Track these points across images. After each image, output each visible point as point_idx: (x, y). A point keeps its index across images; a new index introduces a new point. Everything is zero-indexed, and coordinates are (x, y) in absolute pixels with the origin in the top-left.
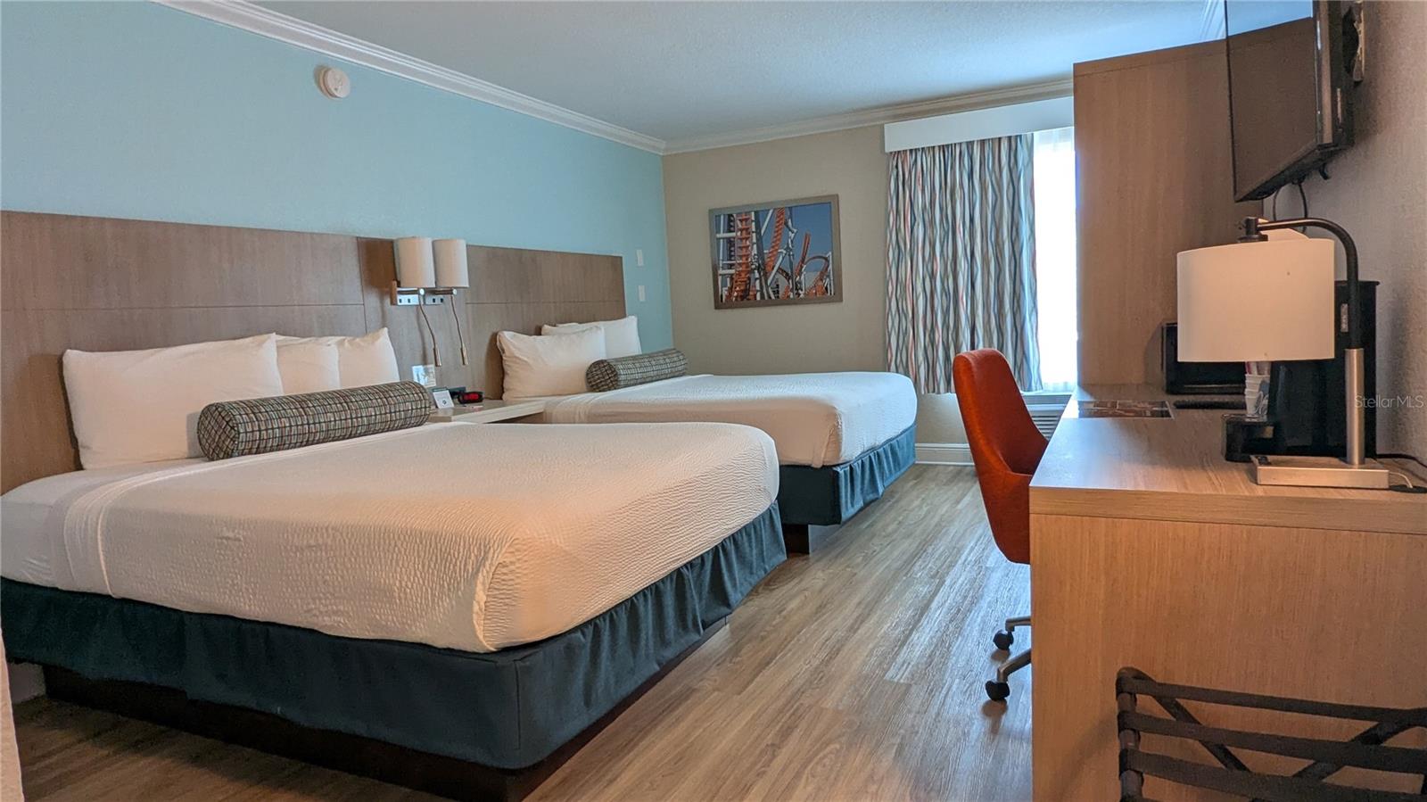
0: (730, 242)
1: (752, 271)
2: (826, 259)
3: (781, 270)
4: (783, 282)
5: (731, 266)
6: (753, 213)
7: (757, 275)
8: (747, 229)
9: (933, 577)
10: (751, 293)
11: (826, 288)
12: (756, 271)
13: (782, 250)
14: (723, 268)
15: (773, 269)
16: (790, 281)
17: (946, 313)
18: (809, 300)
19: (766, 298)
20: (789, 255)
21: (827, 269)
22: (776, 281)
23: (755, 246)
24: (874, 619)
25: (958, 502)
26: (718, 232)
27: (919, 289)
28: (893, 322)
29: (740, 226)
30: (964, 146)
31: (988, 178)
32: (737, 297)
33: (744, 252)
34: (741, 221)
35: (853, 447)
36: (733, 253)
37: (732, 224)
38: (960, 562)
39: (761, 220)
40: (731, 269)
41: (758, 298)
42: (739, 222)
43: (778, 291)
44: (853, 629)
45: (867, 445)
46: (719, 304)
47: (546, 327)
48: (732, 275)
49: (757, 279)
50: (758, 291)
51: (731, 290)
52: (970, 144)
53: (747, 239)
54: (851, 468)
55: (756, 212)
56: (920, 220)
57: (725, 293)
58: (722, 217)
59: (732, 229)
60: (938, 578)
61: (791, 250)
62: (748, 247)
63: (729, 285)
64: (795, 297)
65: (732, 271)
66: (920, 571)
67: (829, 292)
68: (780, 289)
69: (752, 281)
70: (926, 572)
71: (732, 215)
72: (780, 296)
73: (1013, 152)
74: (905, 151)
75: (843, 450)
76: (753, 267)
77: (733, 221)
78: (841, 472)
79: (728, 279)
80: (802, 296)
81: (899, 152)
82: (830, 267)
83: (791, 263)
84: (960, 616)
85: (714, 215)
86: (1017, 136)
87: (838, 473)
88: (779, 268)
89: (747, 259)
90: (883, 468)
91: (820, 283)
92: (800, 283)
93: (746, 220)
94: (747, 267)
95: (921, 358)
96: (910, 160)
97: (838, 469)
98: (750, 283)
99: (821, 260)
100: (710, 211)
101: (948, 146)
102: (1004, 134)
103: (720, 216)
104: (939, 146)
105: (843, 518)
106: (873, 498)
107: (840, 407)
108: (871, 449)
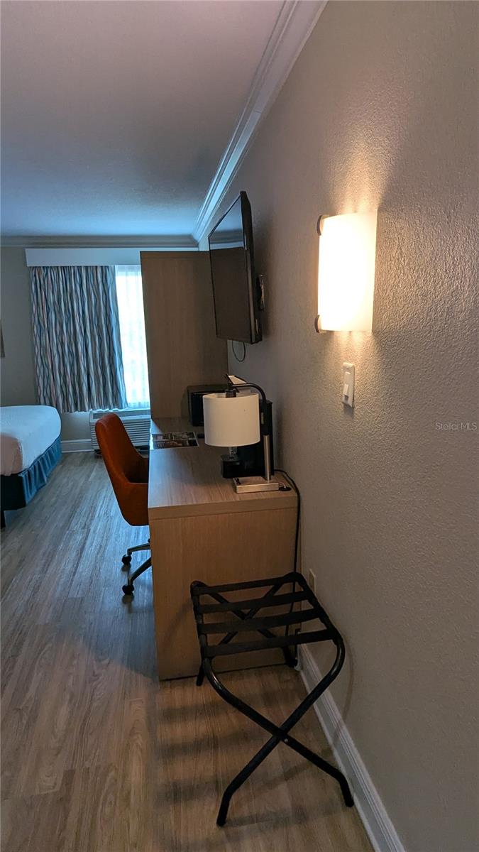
9: (84, 528)
17: (72, 366)
24: (55, 561)
25: (89, 477)
27: (55, 352)
28: (40, 371)
30: (76, 268)
31: (91, 288)
35: (28, 460)
38: (96, 516)
44: (44, 571)
45: (36, 456)
52: (80, 268)
54: (29, 472)
56: (52, 310)
60: (86, 528)
66: (76, 525)
70: (79, 525)
73: (104, 276)
74: (40, 267)
75: (23, 463)
78: (23, 476)
81: (36, 267)
84: (102, 549)
86: (106, 267)
87: (21, 478)
90: (46, 465)
95: (59, 392)
96: (43, 273)
97: (21, 475)
101: (66, 267)
102: (99, 264)
104: (61, 267)
105: (27, 502)
106: (41, 485)
107: (20, 438)
108: (38, 458)
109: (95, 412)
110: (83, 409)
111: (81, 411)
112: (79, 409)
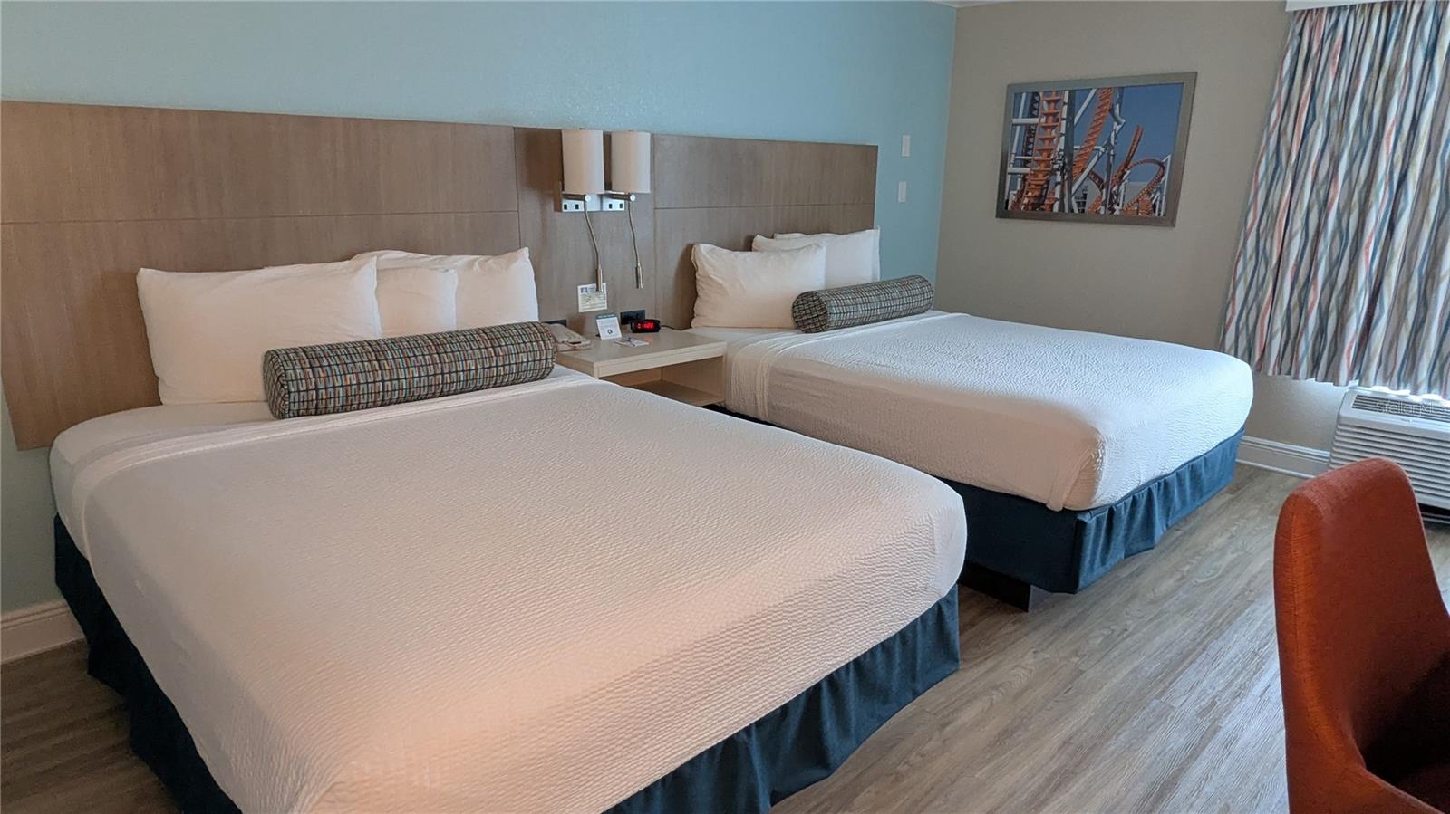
0: (1030, 131)
1: (1053, 173)
2: (1162, 165)
3: (1093, 175)
4: (1094, 192)
5: (1025, 163)
6: (1067, 93)
7: (1059, 178)
8: (1054, 115)
10: (1047, 202)
11: (1154, 206)
12: (1059, 173)
13: (1099, 147)
14: (1015, 165)
15: (1083, 171)
16: (1104, 191)
17: (1334, 265)
18: (1129, 219)
19: (1067, 210)
20: (1109, 154)
21: (1159, 181)
22: (1083, 188)
23: (1063, 138)
26: (1017, 117)
27: (1298, 224)
28: (1245, 267)
29: (1046, 110)
32: (1027, 205)
33: (1046, 145)
34: (1049, 102)
35: (1117, 486)
36: (1030, 146)
37: (1036, 105)
39: (1077, 103)
40: (1025, 166)
41: (1056, 209)
42: (1044, 102)
43: (1084, 203)
45: (1146, 478)
46: (1003, 211)
47: (759, 239)
48: (1025, 175)
49: (1057, 184)
50: (1056, 200)
51: (1020, 195)
53: (1053, 127)
54: (1111, 512)
55: (1070, 91)
56: (1322, 120)
57: (1012, 198)
58: (1024, 95)
59: (1035, 113)
61: (1113, 148)
62: (1053, 139)
63: (1018, 188)
64: (1110, 213)
65: (1027, 170)
67: (1158, 213)
68: (1088, 201)
69: (1051, 186)
70: (1194, 697)
71: (1037, 94)
72: (1086, 209)
74: (1320, 10)
75: (1099, 492)
76: (1056, 166)
77: (1039, 102)
78: (1092, 521)
79: (1019, 180)
80: (1117, 212)
81: (1310, 11)
82: (1166, 176)
83: (1109, 166)
85: (1014, 92)
87: (1084, 524)
88: (1091, 172)
89: (1049, 156)
90: (1172, 500)
91: (1148, 198)
92: (1118, 195)
93: (1056, 101)
94: (1048, 166)
95: (1278, 324)
96: (1325, 23)
97: (1087, 518)
98: (1047, 188)
99: (1153, 165)
100: (1009, 86)
103: (1022, 93)
105: (1082, 583)
106: (1141, 546)
107: (1108, 429)
108: (1156, 479)
109: (1365, 391)
110: (1331, 376)
111: (1325, 380)
112: (1319, 378)
